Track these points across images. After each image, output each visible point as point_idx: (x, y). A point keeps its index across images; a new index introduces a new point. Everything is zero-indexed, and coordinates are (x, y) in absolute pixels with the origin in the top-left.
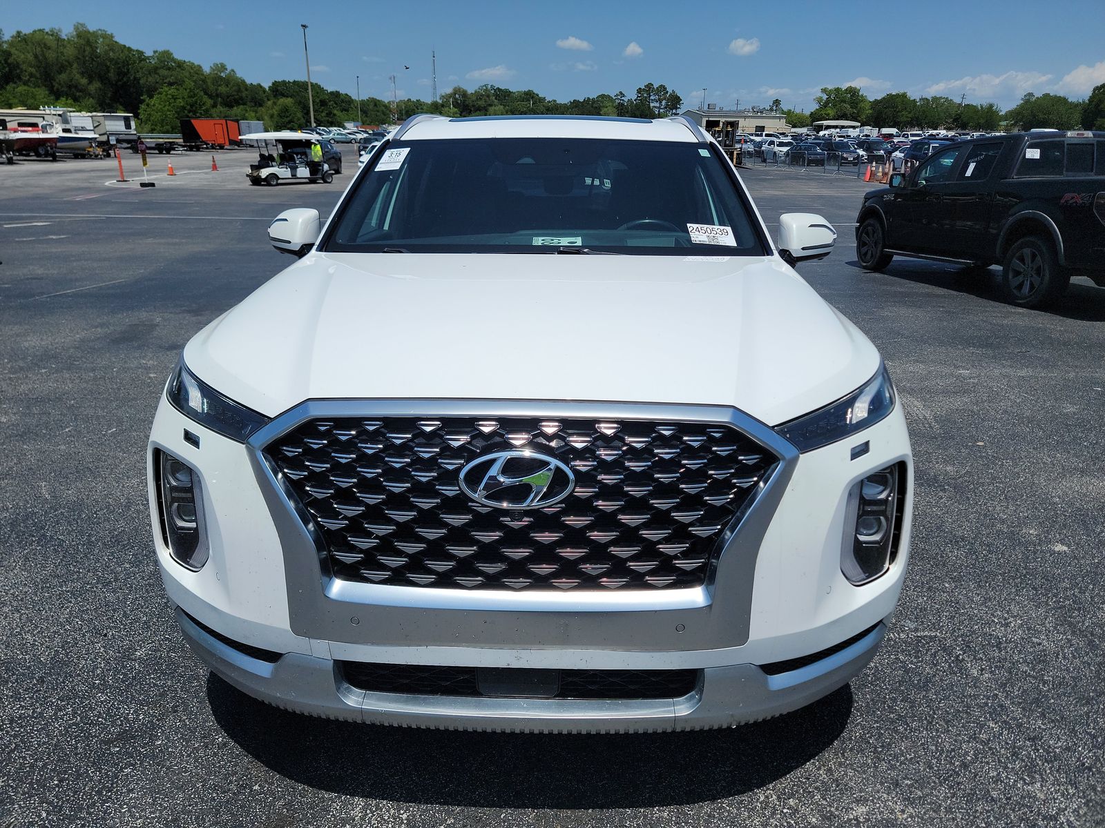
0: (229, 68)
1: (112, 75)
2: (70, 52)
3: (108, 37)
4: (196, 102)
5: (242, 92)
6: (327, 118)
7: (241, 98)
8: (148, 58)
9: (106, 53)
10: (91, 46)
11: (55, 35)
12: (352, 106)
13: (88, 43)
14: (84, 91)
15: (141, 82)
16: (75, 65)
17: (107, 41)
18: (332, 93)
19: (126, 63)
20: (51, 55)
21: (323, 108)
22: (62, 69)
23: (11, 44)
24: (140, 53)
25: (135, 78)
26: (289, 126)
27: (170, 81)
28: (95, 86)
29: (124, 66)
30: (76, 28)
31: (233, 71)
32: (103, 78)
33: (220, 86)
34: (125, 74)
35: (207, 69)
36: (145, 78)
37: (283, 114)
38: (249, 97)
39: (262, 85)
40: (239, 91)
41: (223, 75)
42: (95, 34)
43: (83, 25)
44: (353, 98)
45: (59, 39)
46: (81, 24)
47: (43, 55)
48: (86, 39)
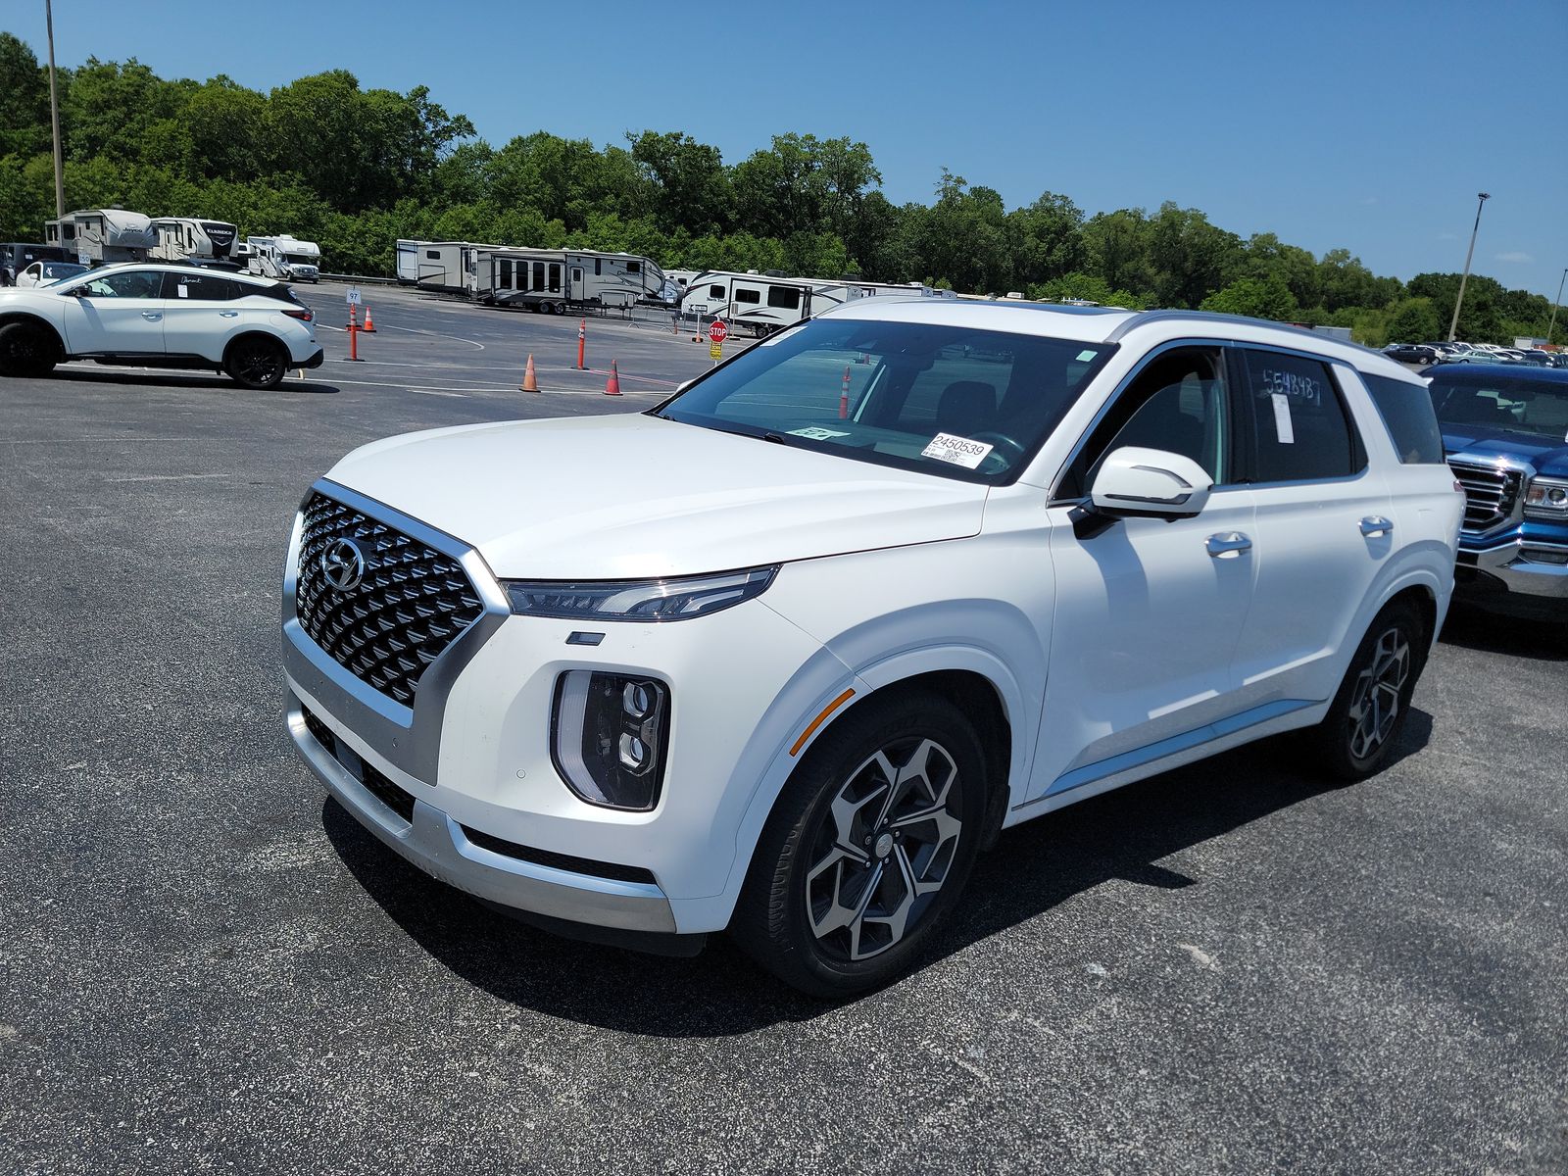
0: (1353, 256)
1: (1189, 265)
2: (1147, 236)
3: (1198, 218)
4: (1274, 301)
5: (1361, 288)
6: (1481, 330)
7: (1357, 297)
8: (1241, 243)
9: (1190, 238)
10: (1174, 230)
11: (1137, 216)
12: (1543, 314)
13: (1172, 225)
14: (1149, 284)
15: (1223, 273)
16: (1149, 252)
17: (1195, 223)
18: (1513, 293)
19: (1211, 250)
20: (1125, 239)
21: (1479, 314)
22: (1132, 255)
23: (1087, 227)
24: (1234, 237)
25: (1215, 268)
26: (1409, 338)
27: (1260, 273)
28: (1160, 279)
29: (1206, 255)
30: (1164, 207)
31: (1358, 260)
32: (1175, 269)
33: (1330, 279)
34: (1205, 264)
35: (1319, 258)
36: (1229, 268)
37: (1405, 321)
38: (1371, 295)
39: (1399, 279)
40: (1359, 286)
41: (1341, 265)
42: (1183, 215)
43: (1173, 204)
44: (1550, 302)
45: (1139, 221)
46: (1171, 203)
47: (1116, 240)
48: (1171, 220)
